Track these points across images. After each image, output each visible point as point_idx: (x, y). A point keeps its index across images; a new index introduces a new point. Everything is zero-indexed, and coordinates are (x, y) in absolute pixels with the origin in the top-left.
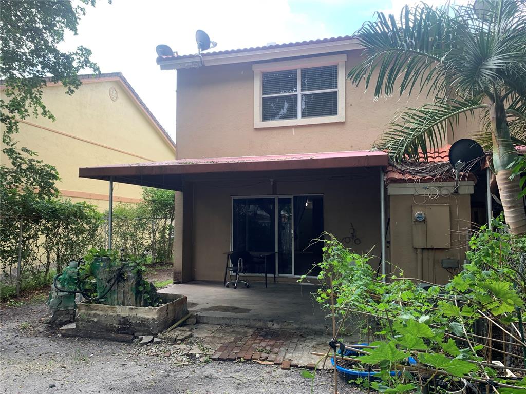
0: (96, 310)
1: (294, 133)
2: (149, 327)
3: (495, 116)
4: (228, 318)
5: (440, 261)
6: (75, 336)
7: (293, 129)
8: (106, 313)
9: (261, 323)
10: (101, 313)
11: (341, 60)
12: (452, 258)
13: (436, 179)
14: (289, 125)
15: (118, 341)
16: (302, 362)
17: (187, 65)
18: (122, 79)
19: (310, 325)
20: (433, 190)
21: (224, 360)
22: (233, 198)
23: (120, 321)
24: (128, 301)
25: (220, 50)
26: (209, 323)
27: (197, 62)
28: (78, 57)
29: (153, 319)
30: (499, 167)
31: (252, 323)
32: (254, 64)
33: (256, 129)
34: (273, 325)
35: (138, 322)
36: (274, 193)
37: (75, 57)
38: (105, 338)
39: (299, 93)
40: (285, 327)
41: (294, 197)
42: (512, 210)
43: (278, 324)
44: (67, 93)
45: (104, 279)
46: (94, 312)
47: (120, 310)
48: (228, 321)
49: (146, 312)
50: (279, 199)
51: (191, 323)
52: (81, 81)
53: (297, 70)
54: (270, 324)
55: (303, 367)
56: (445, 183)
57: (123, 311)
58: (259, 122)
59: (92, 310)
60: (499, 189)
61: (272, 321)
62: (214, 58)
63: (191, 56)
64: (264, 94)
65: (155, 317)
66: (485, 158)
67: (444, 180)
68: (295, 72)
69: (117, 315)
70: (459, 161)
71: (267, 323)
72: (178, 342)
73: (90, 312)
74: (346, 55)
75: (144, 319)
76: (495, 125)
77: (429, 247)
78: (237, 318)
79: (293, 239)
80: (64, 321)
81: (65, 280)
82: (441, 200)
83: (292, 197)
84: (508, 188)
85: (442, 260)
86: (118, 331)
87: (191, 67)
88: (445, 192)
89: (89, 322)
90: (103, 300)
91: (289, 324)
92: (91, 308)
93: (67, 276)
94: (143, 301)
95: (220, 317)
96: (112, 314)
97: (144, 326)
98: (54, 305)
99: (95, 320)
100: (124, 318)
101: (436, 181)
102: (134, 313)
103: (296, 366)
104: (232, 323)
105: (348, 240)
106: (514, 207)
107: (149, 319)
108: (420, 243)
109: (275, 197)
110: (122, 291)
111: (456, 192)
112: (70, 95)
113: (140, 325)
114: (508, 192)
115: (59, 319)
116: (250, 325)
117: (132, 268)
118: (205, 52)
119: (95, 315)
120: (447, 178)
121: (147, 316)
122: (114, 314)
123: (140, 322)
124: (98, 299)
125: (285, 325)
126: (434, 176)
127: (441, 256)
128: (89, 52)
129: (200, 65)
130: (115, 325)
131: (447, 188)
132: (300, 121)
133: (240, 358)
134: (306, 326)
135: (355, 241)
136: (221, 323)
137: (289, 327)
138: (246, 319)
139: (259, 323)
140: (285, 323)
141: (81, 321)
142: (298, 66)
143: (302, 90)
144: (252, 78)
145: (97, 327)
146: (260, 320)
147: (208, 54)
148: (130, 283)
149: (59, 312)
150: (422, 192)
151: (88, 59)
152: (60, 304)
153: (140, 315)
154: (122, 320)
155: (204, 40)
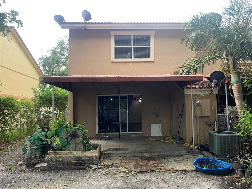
0: (61, 154)
1: (131, 65)
2: (93, 161)
3: (232, 62)
4: (123, 153)
5: (206, 122)
6: (51, 170)
7: (130, 63)
8: (67, 156)
9: (140, 154)
10: (64, 156)
11: (152, 33)
12: (210, 120)
13: (204, 87)
14: (128, 61)
15: (78, 170)
16: (179, 169)
17: (76, 27)
18: (15, 31)
19: (163, 153)
20: (203, 92)
21: (143, 172)
22: (97, 96)
23: (76, 159)
24: (79, 148)
25: (95, 22)
26: (114, 156)
27: (82, 26)
28: (10, 16)
29: (96, 156)
30: (234, 83)
31: (136, 154)
32: (112, 30)
33: (112, 62)
34: (146, 154)
35: (87, 158)
36: (119, 94)
37: (7, 15)
38: (69, 169)
39: (133, 46)
40: (152, 155)
41: (128, 95)
42: (240, 100)
43: (149, 154)
44: (2, 35)
45: (64, 138)
46: (60, 156)
47: (76, 153)
48: (123, 155)
49: (91, 153)
50: (121, 96)
51: (105, 157)
52: (11, 29)
53: (131, 35)
54: (144, 154)
55: (180, 171)
56: (208, 89)
57: (78, 154)
58: (113, 59)
59: (58, 154)
60: (233, 91)
61: (145, 153)
62: (92, 25)
63: (79, 23)
64: (115, 45)
65: (97, 155)
66: (225, 79)
67: (208, 88)
68: (130, 36)
69: (74, 156)
70: (214, 80)
71: (143, 154)
72: (110, 167)
73: (57, 156)
74: (154, 31)
75: (90, 157)
76: (233, 66)
77: (202, 116)
78: (128, 153)
79: (127, 115)
80: (35, 163)
81: (35, 140)
82: (207, 96)
83: (127, 95)
84: (238, 91)
85: (207, 122)
86: (75, 164)
87: (79, 28)
88: (207, 93)
89: (57, 161)
90: (63, 149)
91: (154, 153)
92: (57, 154)
93: (36, 137)
94: (87, 148)
95: (119, 153)
96: (71, 156)
97: (91, 161)
98: (29, 154)
99: (61, 160)
100: (78, 157)
101: (204, 88)
102: (84, 154)
103: (177, 171)
104: (126, 155)
105: (153, 115)
106: (240, 99)
107: (93, 156)
108: (199, 114)
109: (120, 95)
110: (75, 143)
111: (212, 93)
112: (4, 36)
113: (88, 160)
114: (238, 93)
115: (32, 162)
116: (135, 156)
117: (80, 131)
118: (87, 22)
119: (60, 157)
120: (209, 87)
121: (92, 155)
122: (72, 156)
123: (88, 158)
124: (61, 148)
125: (152, 154)
126: (203, 86)
127: (206, 120)
128: (16, 14)
129: (84, 28)
130: (73, 161)
131: (208, 91)
132: (133, 59)
133: (149, 170)
134: (161, 154)
135: (156, 115)
136: (120, 156)
137: (154, 155)
138: (132, 153)
139: (139, 154)
140: (152, 153)
141: (51, 161)
142: (132, 34)
143: (134, 45)
144: (110, 37)
145: (61, 164)
146: (140, 153)
147: (89, 23)
148: (80, 138)
149: (31, 158)
150: (199, 93)
151: (15, 17)
152: (32, 153)
153: (88, 155)
154: (77, 158)
155: (87, 16)
